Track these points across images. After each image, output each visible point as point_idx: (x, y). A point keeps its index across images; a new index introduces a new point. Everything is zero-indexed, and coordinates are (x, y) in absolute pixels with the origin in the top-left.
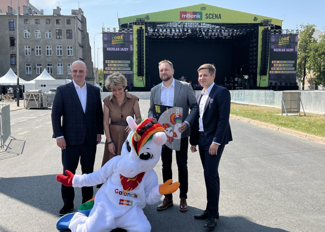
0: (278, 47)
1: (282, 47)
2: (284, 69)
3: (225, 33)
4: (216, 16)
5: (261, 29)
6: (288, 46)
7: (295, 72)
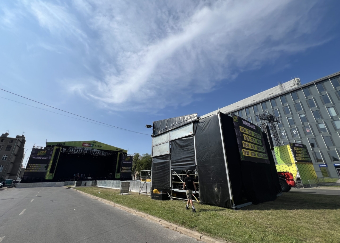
0: (125, 161)
1: (127, 161)
2: (127, 170)
3: (103, 154)
4: (100, 146)
5: (119, 153)
6: (129, 161)
7: (131, 172)
